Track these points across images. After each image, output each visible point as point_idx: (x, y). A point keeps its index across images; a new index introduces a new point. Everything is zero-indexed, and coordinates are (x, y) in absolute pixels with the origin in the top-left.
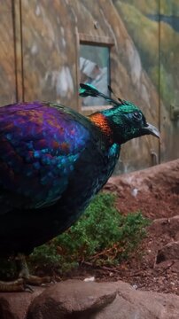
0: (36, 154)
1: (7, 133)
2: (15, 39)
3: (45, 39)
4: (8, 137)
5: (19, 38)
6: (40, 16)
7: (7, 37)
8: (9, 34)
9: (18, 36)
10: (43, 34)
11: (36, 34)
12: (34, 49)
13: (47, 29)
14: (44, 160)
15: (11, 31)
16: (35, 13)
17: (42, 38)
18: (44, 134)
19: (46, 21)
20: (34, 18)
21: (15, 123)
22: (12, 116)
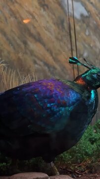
0: (49, 105)
1: (35, 94)
2: (72, 50)
3: (94, 48)
4: (36, 96)
5: (75, 49)
6: (89, 35)
7: (66, 49)
8: (68, 47)
9: (74, 48)
10: (91, 45)
11: (87, 46)
12: (85, 55)
13: (94, 42)
14: (52, 109)
15: (69, 46)
16: (85, 34)
17: (91, 48)
18: (54, 95)
19: (94, 38)
20: (85, 36)
21: (40, 89)
22: (39, 85)
